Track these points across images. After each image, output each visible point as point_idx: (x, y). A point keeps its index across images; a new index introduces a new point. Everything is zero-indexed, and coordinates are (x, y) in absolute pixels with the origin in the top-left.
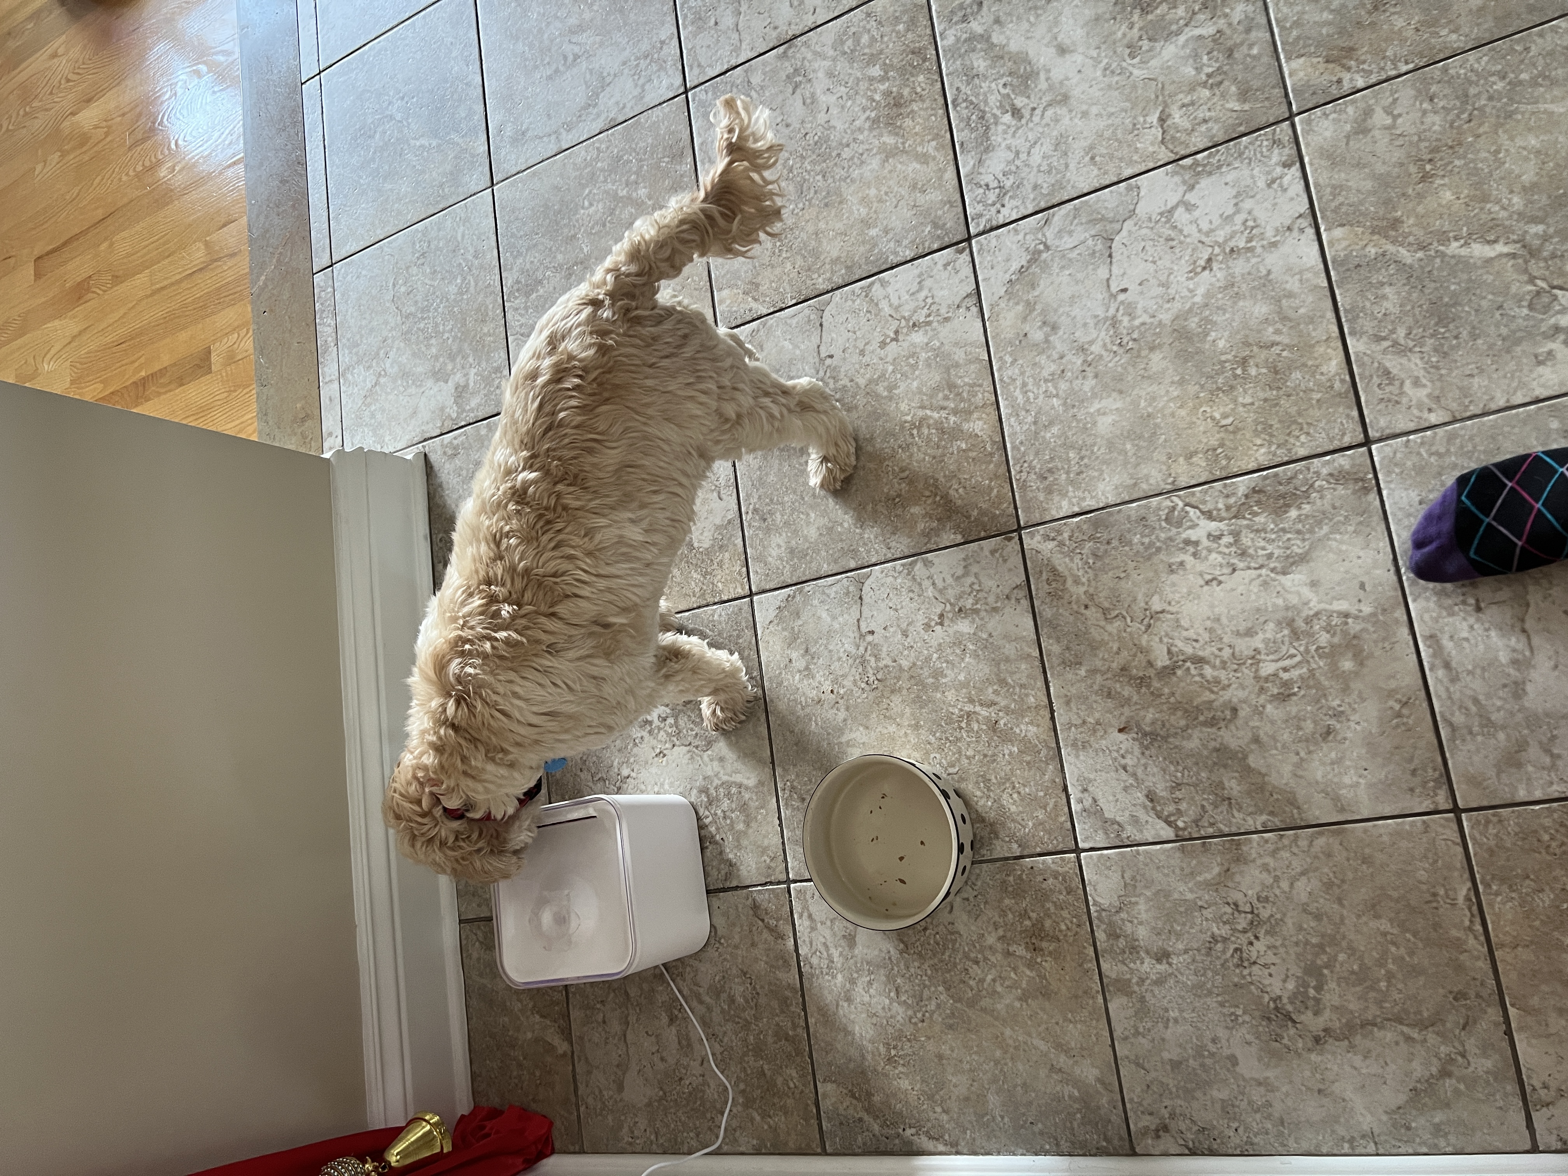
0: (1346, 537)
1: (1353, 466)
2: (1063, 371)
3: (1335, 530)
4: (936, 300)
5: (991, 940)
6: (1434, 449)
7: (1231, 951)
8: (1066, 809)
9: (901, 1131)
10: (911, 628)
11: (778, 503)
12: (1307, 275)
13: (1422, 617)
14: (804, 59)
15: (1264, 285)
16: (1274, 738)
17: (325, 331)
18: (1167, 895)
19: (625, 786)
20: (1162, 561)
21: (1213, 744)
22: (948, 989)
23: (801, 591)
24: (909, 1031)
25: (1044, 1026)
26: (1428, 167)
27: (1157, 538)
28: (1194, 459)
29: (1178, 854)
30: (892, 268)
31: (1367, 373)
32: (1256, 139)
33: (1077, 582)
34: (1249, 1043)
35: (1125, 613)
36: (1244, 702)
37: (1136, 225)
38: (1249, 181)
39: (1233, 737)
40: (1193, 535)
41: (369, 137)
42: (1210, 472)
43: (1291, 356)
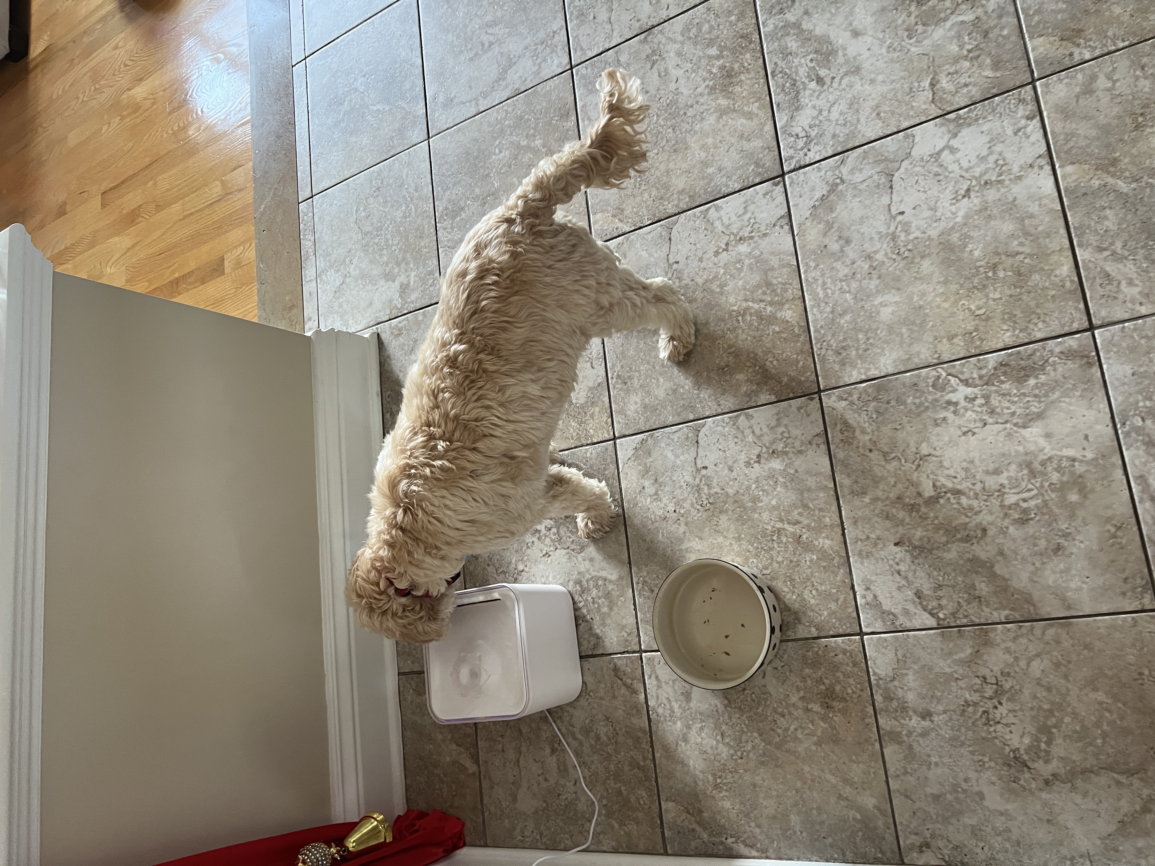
0: (1073, 400)
1: (1080, 346)
2: (854, 274)
3: (1065, 394)
4: (758, 220)
5: (794, 699)
6: (1144, 333)
7: (980, 714)
8: (853, 603)
9: (724, 839)
10: (735, 465)
11: (636, 371)
12: (1045, 201)
13: (1133, 462)
14: (659, 43)
15: (1011, 209)
16: (1015, 552)
17: (307, 244)
18: (930, 669)
19: (520, 578)
20: (929, 417)
21: (967, 556)
22: (761, 735)
23: (652, 436)
24: (730, 765)
25: (834, 765)
26: (1140, 119)
27: (926, 399)
28: (955, 340)
29: (939, 639)
30: (724, 197)
31: (1091, 276)
32: (1006, 98)
33: (864, 432)
34: (993, 783)
35: (900, 456)
36: (992, 524)
37: (911, 164)
38: (1000, 130)
39: (983, 550)
40: (953, 397)
41: (341, 104)
42: (967, 350)
43: (1031, 262)
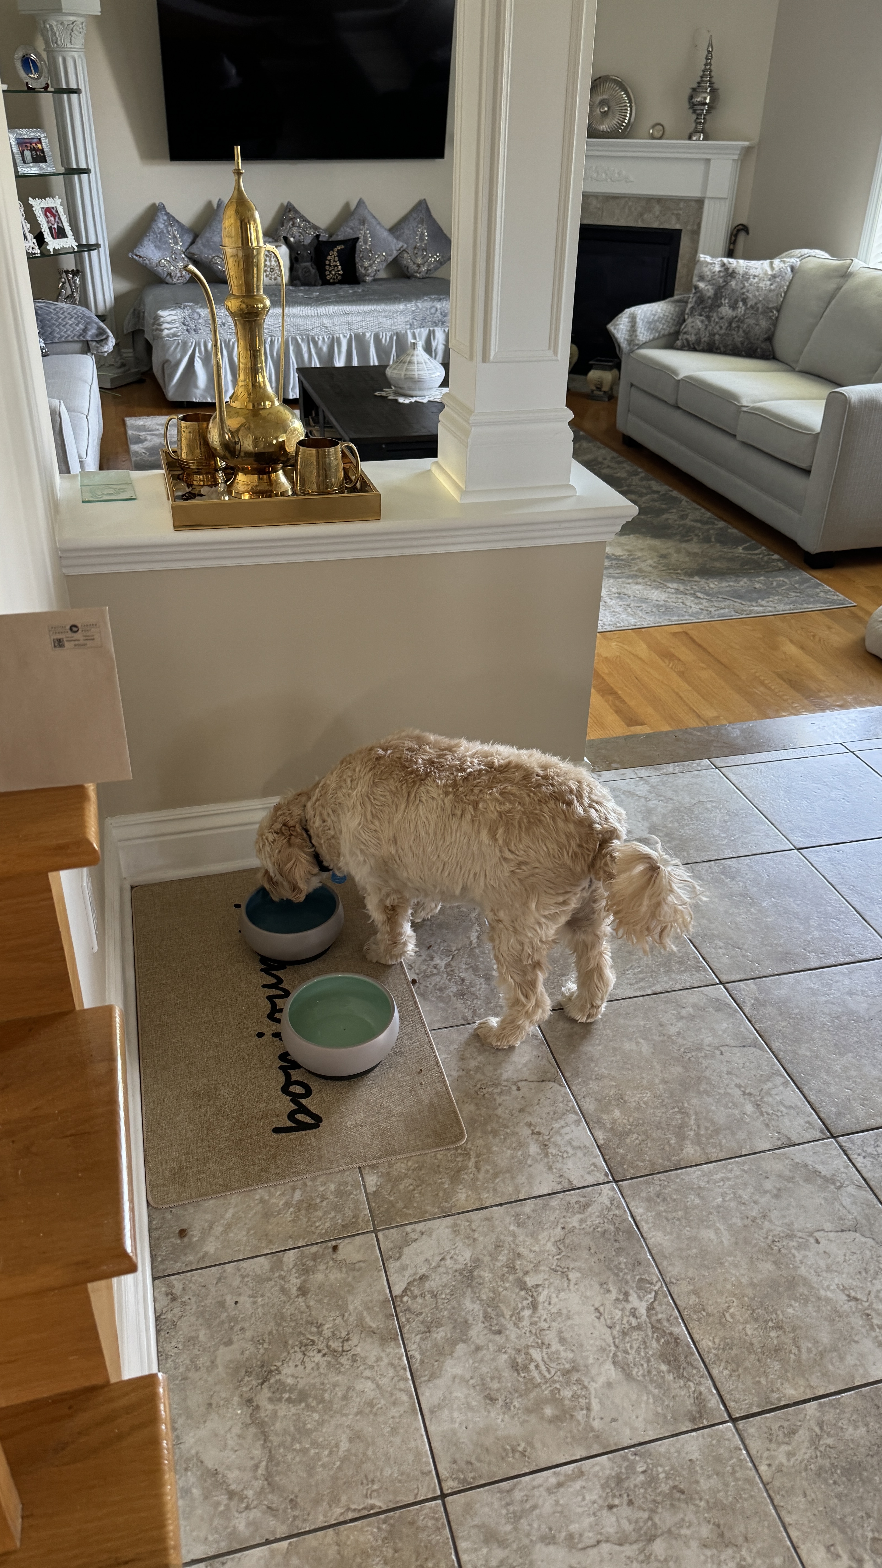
0: (652, 1407)
1: (712, 1410)
2: (744, 1204)
3: (656, 1398)
4: (781, 1118)
6: (738, 1469)
7: (311, 1337)
8: (407, 1222)
13: (596, 1464)
15: (845, 1339)
16: (482, 1360)
18: (350, 1292)
20: (608, 1278)
21: (471, 1318)
27: (626, 1274)
28: (694, 1297)
29: (382, 1298)
30: (799, 1089)
31: (790, 1417)
33: (581, 1221)
34: (242, 1353)
35: (563, 1254)
36: (507, 1339)
39: (479, 1332)
40: (633, 1298)
42: (685, 1308)
43: (792, 1361)
